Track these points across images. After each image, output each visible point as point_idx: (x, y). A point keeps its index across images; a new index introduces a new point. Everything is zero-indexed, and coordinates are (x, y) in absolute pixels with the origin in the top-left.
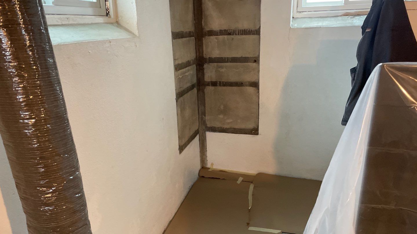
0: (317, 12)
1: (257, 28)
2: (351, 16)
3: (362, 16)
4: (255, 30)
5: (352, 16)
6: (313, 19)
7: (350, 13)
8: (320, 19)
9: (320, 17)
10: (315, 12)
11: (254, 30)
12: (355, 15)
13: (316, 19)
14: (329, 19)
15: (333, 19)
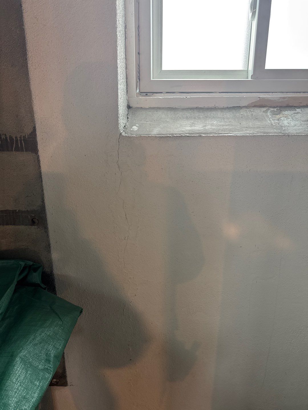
0: (189, 96)
1: (28, 131)
2: (272, 109)
3: (298, 110)
4: (20, 137)
5: (275, 110)
6: (180, 114)
7: (268, 100)
8: (197, 114)
9: (197, 108)
10: (184, 96)
11: (19, 139)
12: (281, 107)
13: (188, 114)
14: (219, 114)
15: (229, 114)
